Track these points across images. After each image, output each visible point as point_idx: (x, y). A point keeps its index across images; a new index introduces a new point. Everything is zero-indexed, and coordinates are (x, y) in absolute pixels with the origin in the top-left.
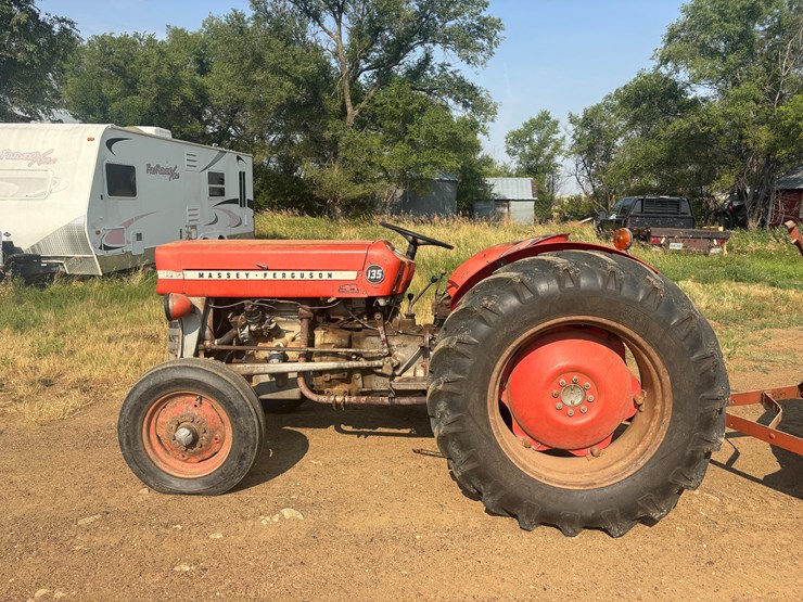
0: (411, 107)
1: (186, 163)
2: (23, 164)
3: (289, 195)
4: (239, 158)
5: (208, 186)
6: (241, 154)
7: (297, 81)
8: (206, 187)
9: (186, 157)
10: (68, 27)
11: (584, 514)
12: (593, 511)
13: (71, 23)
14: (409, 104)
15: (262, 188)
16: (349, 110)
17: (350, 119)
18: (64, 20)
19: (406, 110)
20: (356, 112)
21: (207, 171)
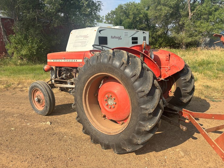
0: (211, 10)
1: (124, 35)
2: (82, 38)
3: (171, 43)
4: (143, 33)
5: (132, 41)
6: (144, 31)
7: (171, 7)
8: (131, 41)
9: (124, 33)
10: (100, 3)
11: (105, 143)
12: (108, 142)
13: (100, 2)
14: (210, 9)
15: (164, 41)
16: (190, 14)
17: (190, 17)
18: (99, 2)
19: (209, 11)
20: (192, 14)
21: (132, 37)
